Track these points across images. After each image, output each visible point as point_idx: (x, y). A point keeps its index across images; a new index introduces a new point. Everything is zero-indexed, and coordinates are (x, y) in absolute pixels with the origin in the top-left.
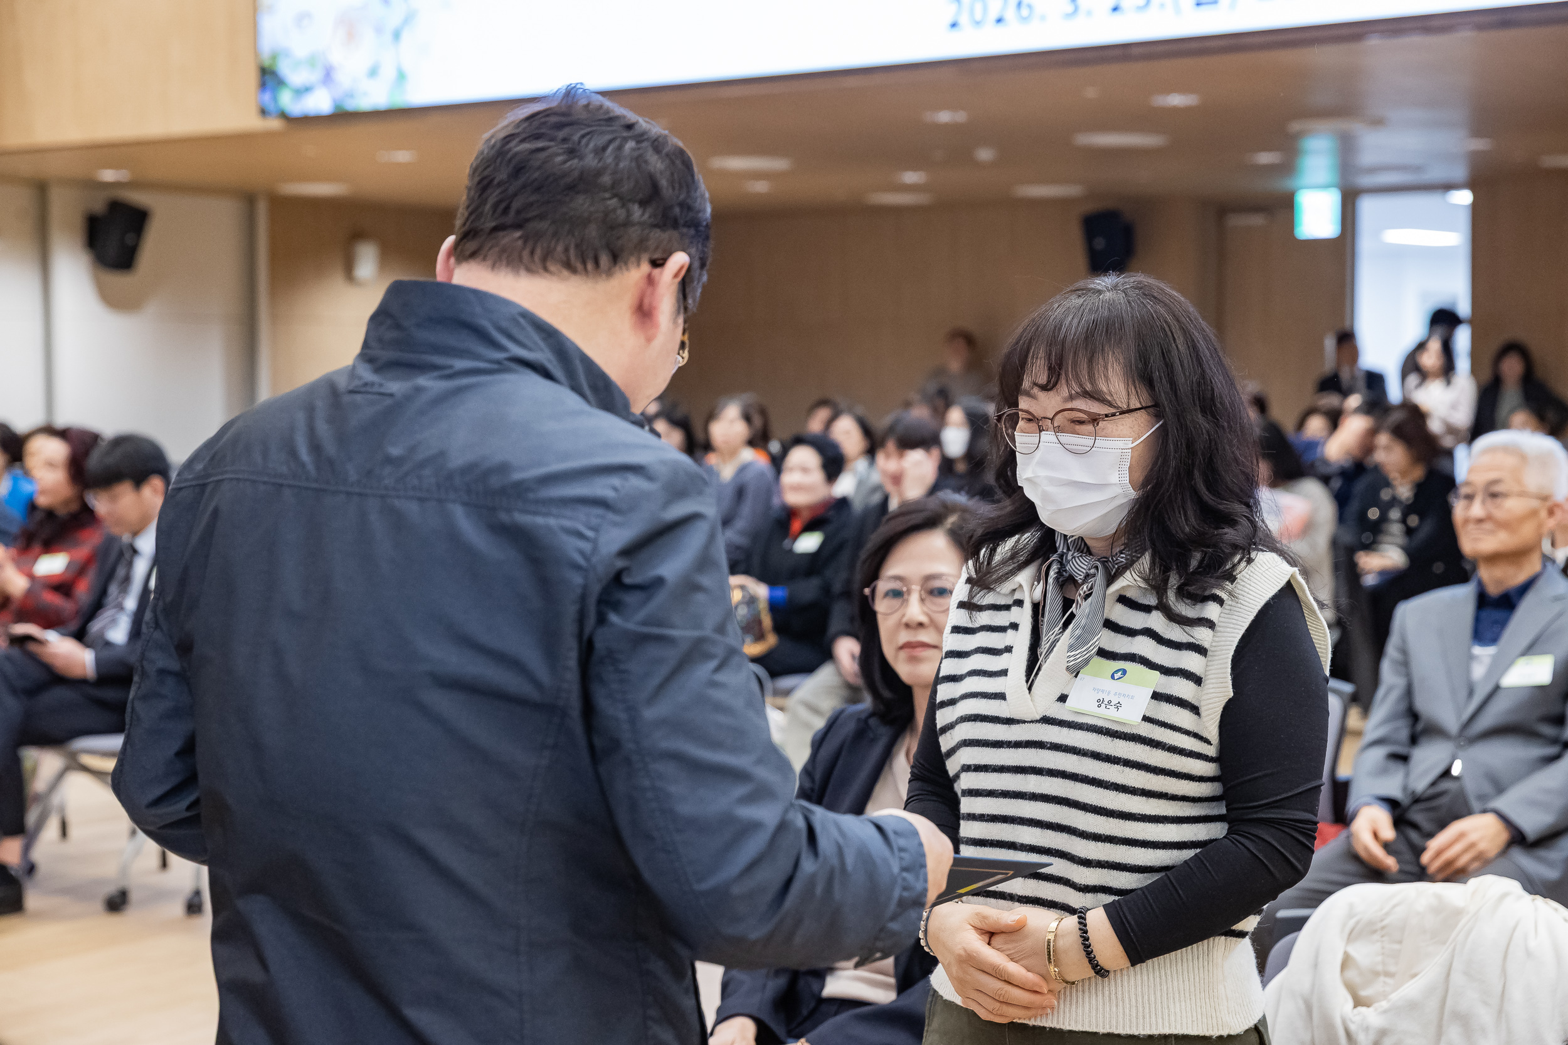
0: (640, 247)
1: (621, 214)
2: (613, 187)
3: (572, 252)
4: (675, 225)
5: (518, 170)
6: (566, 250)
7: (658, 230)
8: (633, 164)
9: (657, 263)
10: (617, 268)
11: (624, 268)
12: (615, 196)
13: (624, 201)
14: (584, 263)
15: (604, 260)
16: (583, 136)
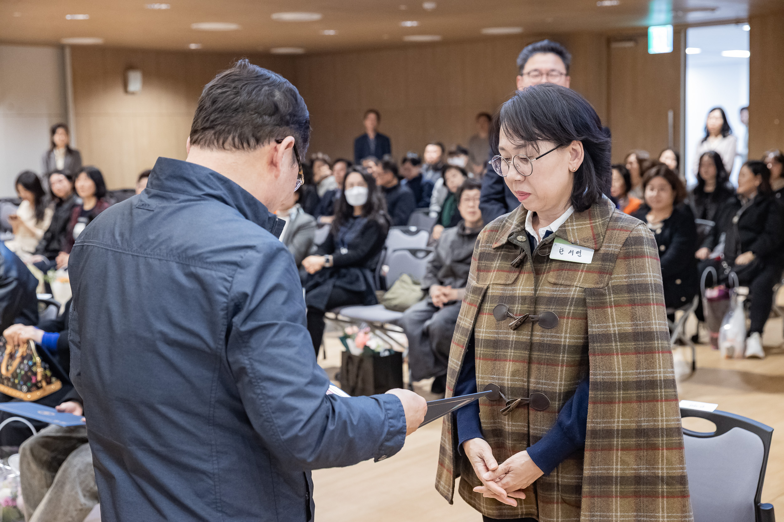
0: (270, 135)
1: (259, 121)
2: (255, 109)
3: (236, 140)
4: (287, 124)
5: (214, 102)
6: (233, 139)
7: (278, 127)
8: (266, 98)
9: (279, 142)
10: (259, 146)
11: (262, 146)
12: (256, 113)
13: (261, 115)
14: (242, 144)
15: (252, 142)
16: (244, 85)
